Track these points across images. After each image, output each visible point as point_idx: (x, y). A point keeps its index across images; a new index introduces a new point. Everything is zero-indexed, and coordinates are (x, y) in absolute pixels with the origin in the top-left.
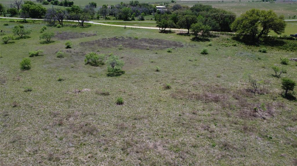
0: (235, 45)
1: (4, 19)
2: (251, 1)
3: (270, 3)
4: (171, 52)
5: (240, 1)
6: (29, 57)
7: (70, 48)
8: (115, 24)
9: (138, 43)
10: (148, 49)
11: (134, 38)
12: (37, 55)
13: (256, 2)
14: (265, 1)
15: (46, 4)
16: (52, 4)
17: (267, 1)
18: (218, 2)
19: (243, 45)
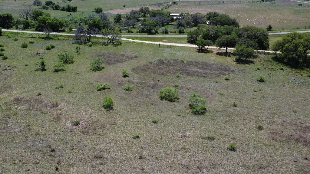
0: (282, 69)
1: (22, 33)
2: (252, 2)
3: (271, 4)
4: (229, 80)
5: (240, 1)
6: (98, 90)
7: (127, 76)
8: (144, 40)
9: (188, 68)
10: (205, 77)
11: (180, 61)
12: (104, 89)
13: (256, 2)
14: (264, 1)
15: (46, 9)
16: (53, 9)
17: (267, 1)
18: (219, 2)
19: (288, 68)
